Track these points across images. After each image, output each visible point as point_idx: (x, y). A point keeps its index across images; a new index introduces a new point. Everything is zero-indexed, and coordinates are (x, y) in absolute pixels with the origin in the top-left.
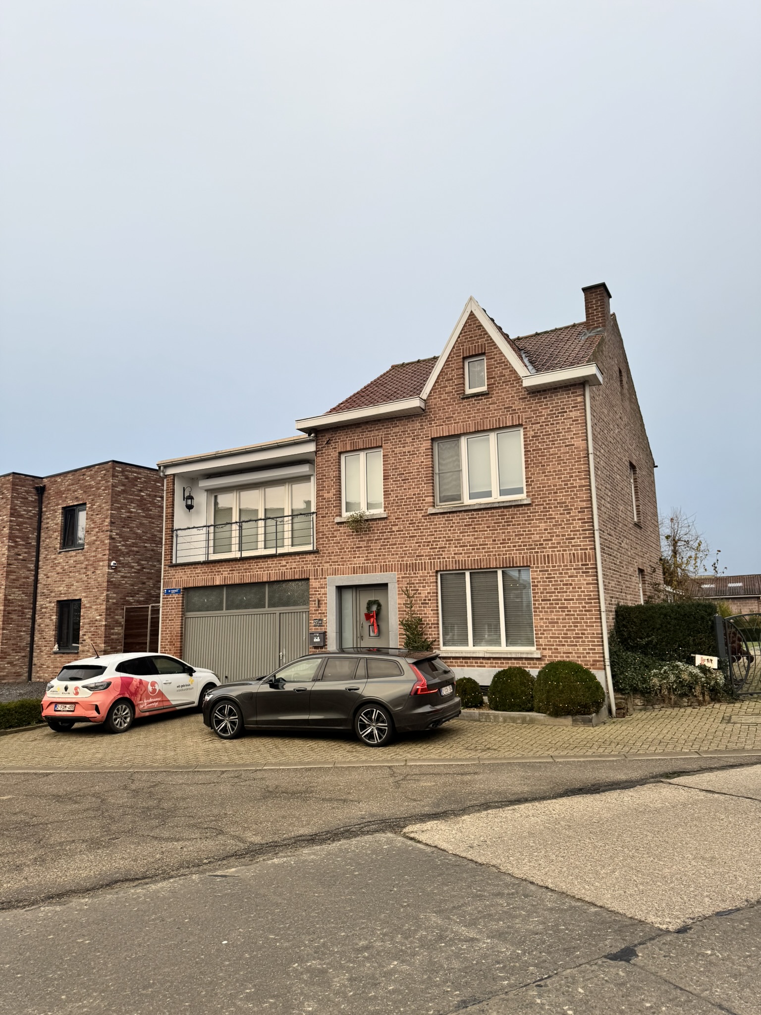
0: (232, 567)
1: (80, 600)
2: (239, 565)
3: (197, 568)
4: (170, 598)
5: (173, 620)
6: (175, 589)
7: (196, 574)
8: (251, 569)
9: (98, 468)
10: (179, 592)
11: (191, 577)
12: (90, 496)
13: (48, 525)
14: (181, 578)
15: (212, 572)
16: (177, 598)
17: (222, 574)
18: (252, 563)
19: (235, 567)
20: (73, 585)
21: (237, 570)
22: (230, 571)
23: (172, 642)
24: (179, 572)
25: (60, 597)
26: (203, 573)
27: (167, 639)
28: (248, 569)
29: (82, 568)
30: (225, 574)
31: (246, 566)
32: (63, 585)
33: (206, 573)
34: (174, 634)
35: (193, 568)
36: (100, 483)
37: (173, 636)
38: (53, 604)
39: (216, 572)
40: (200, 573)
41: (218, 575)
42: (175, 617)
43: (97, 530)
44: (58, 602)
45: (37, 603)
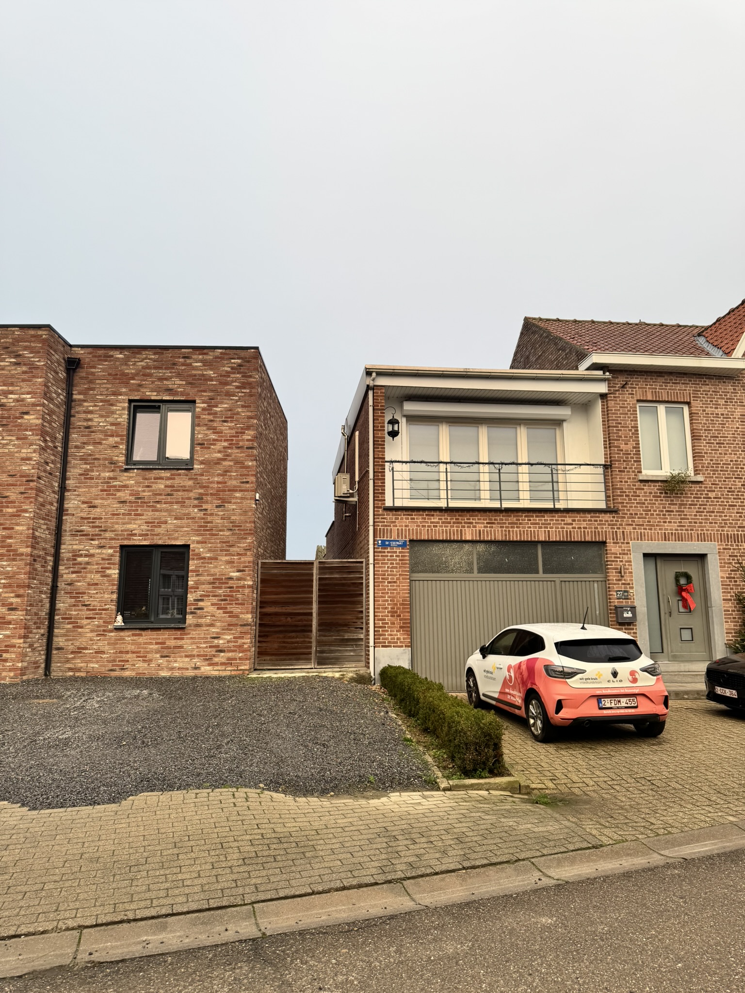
0: (490, 519)
1: (187, 546)
2: (500, 517)
3: (433, 515)
4: (388, 552)
5: (395, 582)
6: (398, 541)
7: (432, 523)
8: (520, 524)
9: (221, 353)
10: (404, 545)
11: (423, 526)
12: (204, 391)
13: (90, 423)
14: (406, 526)
15: (458, 523)
16: (400, 552)
17: (475, 527)
18: (522, 516)
19: (495, 520)
20: (166, 522)
21: (498, 523)
22: (487, 523)
23: (396, 612)
24: (402, 519)
25: (130, 539)
26: (443, 523)
27: (386, 608)
28: (516, 524)
29: (189, 498)
30: (481, 527)
31: (513, 519)
32: (139, 522)
33: (450, 523)
34: (398, 601)
35: (427, 515)
36: (229, 376)
37: (396, 604)
38: (111, 551)
39: (465, 523)
40: (438, 523)
41: (468, 527)
42: (398, 579)
43: (226, 444)
44: (122, 547)
45: (63, 547)
